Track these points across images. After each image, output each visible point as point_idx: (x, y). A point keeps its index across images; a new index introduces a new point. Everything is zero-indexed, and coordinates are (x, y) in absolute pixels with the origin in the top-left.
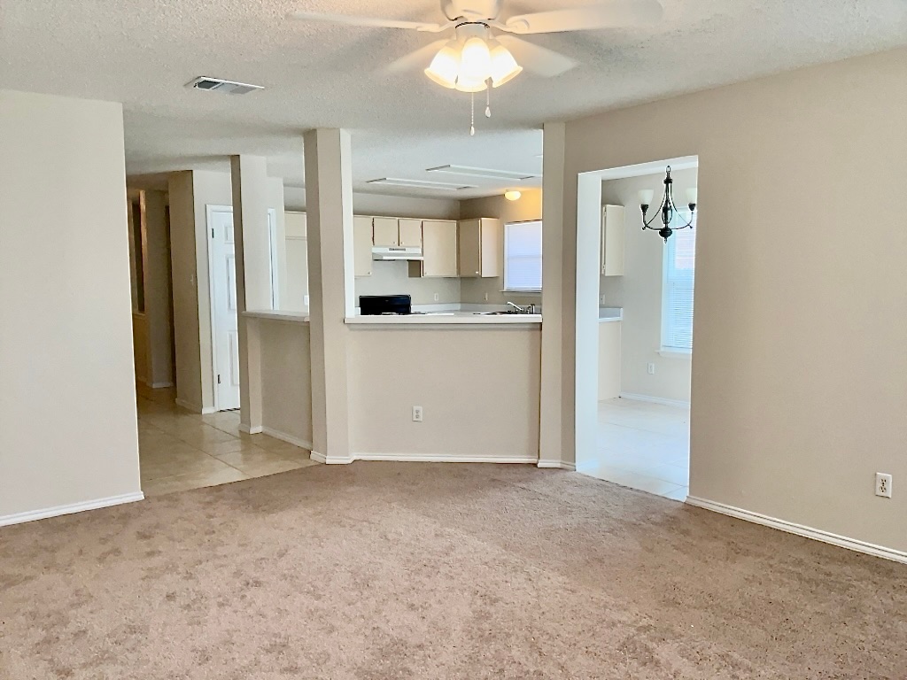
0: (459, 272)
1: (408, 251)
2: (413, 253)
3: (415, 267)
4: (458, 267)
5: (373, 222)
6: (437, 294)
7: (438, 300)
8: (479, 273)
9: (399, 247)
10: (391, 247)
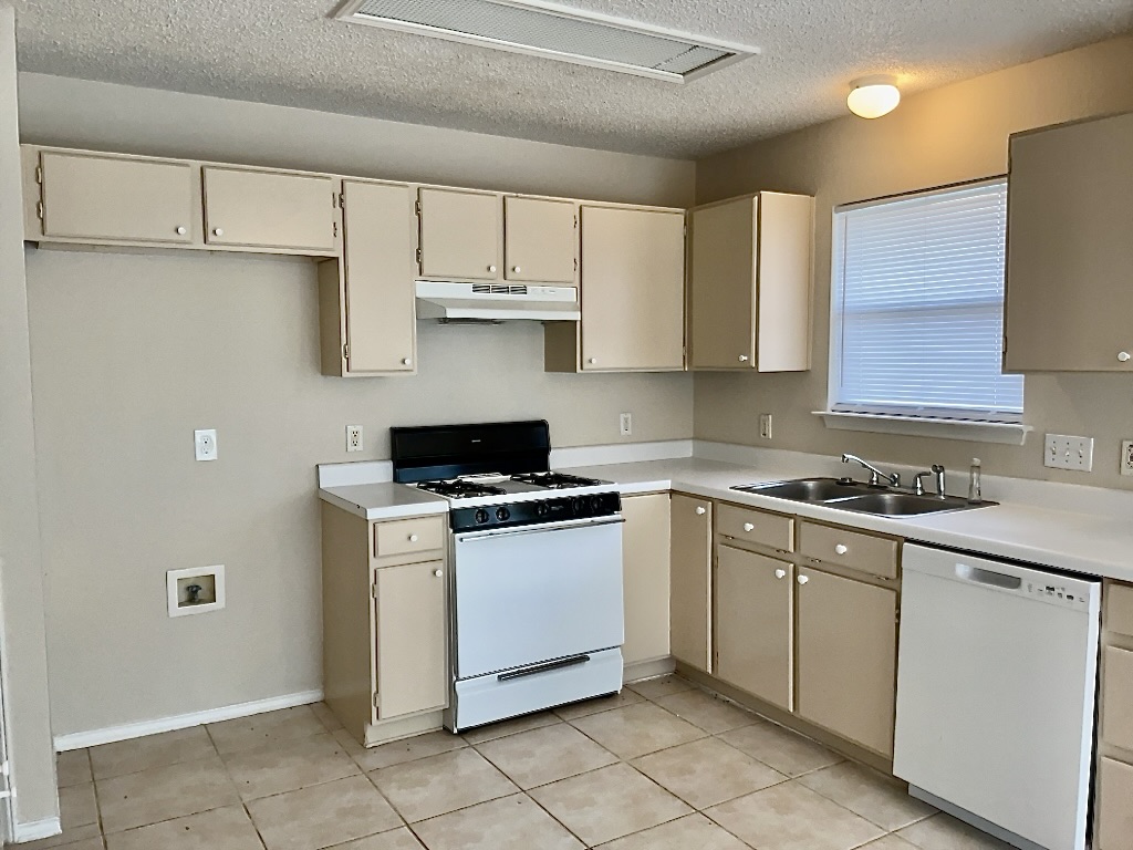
0: (688, 357)
1: (535, 293)
2: (553, 301)
3: (561, 343)
4: (688, 342)
5: (418, 201)
6: (629, 416)
7: (629, 432)
8: (749, 359)
9: (504, 283)
10: (478, 283)
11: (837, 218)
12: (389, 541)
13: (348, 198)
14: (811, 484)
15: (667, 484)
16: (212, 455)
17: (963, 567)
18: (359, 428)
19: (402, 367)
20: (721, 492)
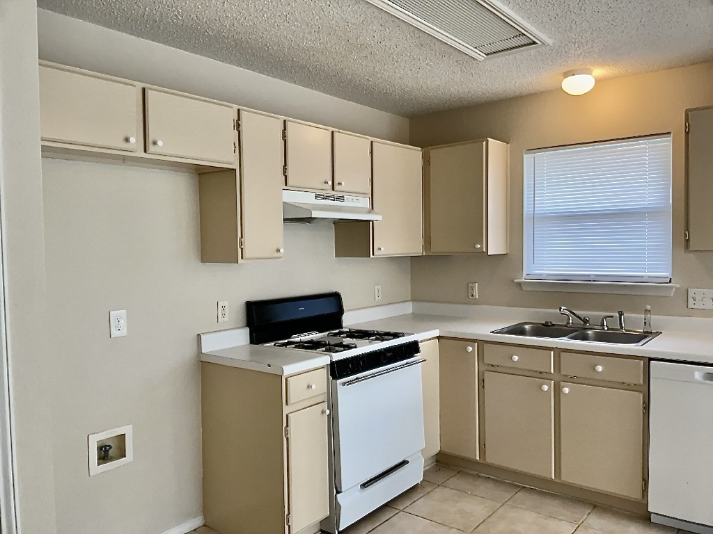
0: (428, 247)
1: (348, 201)
4: (428, 237)
5: (285, 129)
6: (379, 287)
7: (380, 298)
8: (482, 247)
9: (332, 193)
10: (318, 192)
11: (527, 158)
12: (297, 390)
13: (244, 122)
14: (527, 327)
15: (436, 333)
16: (124, 332)
17: (698, 373)
18: (226, 303)
19: (277, 255)
20: (486, 336)
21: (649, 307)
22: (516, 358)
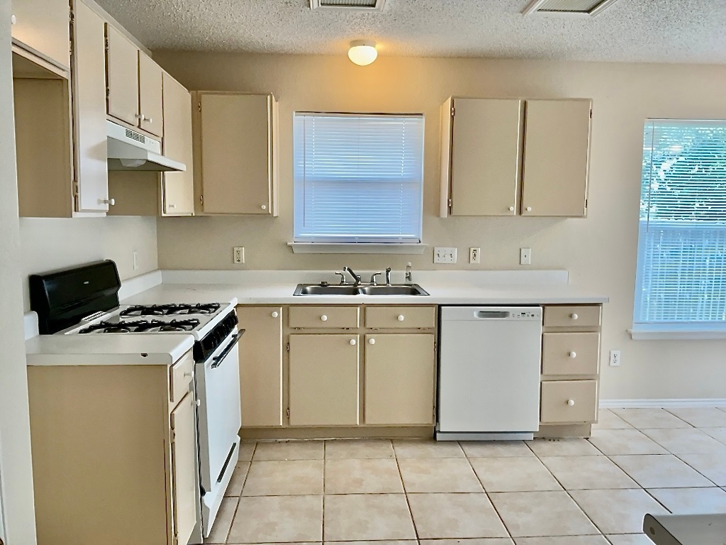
1: (148, 144)
5: (106, 36)
6: (137, 253)
7: (138, 267)
8: (268, 209)
9: (137, 131)
10: (129, 127)
11: (297, 120)
15: (236, 301)
20: (290, 299)
21: (410, 264)
22: (325, 318)
